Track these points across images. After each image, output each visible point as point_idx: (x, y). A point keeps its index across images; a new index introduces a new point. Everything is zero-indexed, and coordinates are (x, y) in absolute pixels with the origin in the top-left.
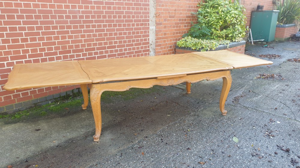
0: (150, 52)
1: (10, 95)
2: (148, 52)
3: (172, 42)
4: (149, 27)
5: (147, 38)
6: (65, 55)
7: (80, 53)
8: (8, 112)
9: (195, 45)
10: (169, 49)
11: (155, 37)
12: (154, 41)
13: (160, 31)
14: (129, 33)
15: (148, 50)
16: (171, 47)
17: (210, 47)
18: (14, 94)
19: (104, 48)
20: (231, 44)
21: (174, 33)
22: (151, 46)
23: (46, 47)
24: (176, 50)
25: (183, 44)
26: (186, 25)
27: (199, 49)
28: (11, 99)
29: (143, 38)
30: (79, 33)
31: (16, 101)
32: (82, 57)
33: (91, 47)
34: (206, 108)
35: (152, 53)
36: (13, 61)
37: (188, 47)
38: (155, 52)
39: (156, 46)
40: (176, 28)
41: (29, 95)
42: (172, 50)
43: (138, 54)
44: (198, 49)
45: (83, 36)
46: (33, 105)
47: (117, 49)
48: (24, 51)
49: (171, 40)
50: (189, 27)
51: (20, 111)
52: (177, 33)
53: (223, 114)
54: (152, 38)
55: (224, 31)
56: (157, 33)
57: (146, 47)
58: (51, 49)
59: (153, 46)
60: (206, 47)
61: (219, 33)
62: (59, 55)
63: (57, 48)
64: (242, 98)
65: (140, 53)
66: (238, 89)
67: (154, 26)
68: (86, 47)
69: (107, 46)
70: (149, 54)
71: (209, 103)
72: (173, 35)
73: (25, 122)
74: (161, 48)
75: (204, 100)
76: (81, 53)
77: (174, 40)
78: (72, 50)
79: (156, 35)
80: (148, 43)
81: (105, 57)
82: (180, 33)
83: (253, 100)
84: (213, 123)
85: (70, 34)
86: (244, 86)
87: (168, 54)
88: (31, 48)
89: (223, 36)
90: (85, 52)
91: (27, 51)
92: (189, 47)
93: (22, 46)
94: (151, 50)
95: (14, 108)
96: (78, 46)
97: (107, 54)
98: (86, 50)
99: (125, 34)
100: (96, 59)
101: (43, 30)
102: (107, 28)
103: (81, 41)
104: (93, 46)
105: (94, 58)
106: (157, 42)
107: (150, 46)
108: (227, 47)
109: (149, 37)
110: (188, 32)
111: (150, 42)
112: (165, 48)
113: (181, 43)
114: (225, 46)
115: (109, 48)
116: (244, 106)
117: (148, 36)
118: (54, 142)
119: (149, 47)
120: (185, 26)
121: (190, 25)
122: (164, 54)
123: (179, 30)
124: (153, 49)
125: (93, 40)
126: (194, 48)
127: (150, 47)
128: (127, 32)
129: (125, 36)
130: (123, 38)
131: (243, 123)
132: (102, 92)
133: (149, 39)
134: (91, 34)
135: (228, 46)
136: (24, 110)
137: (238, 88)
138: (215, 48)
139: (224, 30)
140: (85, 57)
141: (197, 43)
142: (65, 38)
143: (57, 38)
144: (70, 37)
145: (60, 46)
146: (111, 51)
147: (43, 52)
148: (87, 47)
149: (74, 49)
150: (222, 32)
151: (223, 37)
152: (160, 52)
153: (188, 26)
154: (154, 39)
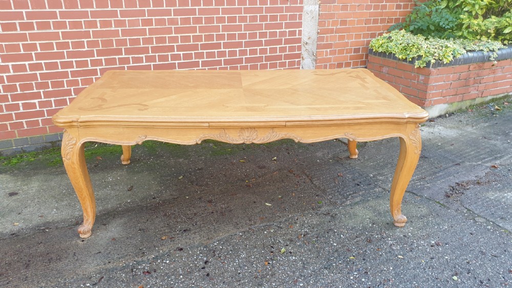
0: (303, 59)
1: (5, 123)
2: (297, 60)
3: (362, 40)
4: (302, 7)
5: (297, 30)
6: (109, 57)
7: (141, 56)
8: (2, 151)
9: (405, 49)
10: (353, 54)
11: (317, 27)
12: (314, 36)
13: (332, 16)
14: (253, 19)
15: (299, 56)
16: (357, 50)
17: (435, 56)
18: (13, 122)
19: (195, 47)
20: (504, 52)
21: (368, 21)
22: (307, 46)
23: (70, 41)
24: (369, 57)
25: (381, 46)
26: (402, 4)
27: (413, 58)
28: (8, 130)
29: (287, 30)
30: (139, 17)
31: (17, 134)
32: (144, 64)
33: (164, 45)
34: (368, 200)
35: (307, 61)
36: (7, 64)
37: (391, 53)
38: (316, 60)
39: (319, 47)
40: (372, 11)
41: (41, 126)
42: (361, 56)
43: (273, 62)
44: (410, 60)
45: (148, 22)
46: (50, 144)
47: (222, 50)
48: (27, 47)
49: (358, 36)
50: (409, 10)
51: (24, 152)
52: (375, 21)
53: (397, 224)
54: (309, 30)
55: (494, 19)
56: (322, 19)
57: (291, 49)
58: (81, 45)
59: (312, 47)
60: (428, 55)
61: (478, 25)
62: (96, 58)
63: (92, 44)
64: (477, 186)
65: (278, 62)
66: (480, 163)
67: (316, 5)
68: (155, 45)
69: (199, 43)
70: (299, 63)
71: (384, 189)
72: (364, 25)
73: (15, 175)
74: (332, 53)
75: (377, 180)
76: (143, 56)
77: (365, 36)
78: (123, 48)
79: (320, 24)
80: (299, 41)
81: (196, 64)
82: (383, 21)
83: (504, 197)
84: (357, 241)
85: (120, 18)
86: (501, 157)
87: (348, 65)
88: (40, 42)
89: (489, 31)
90: (152, 53)
91: (33, 47)
92: (393, 52)
93: (23, 37)
94: (304, 54)
95: (14, 145)
96: (137, 42)
97: (200, 61)
98: (155, 50)
99: (243, 19)
100: (176, 69)
101: (62, 8)
102: (202, 7)
103: (143, 32)
104: (169, 43)
105: (172, 66)
106: (320, 39)
107: (303, 47)
108: (490, 57)
109: (301, 27)
110: (404, 20)
111: (304, 38)
112: (341, 52)
113: (377, 43)
114: (484, 57)
115: (204, 47)
116: (469, 210)
117: (300, 25)
118: (16, 224)
119: (299, 48)
120: (398, 7)
121: (411, 4)
122: (340, 65)
123: (381, 14)
124: (311, 53)
125: (169, 31)
126: (400, 57)
127: (303, 49)
128: (248, 15)
129: (243, 24)
130: (239, 28)
131: (432, 258)
132: (82, 143)
133: (300, 32)
134: (166, 18)
135: (494, 56)
136: (32, 151)
137: (482, 159)
138: (451, 58)
139: (493, 17)
140: (152, 64)
141: (410, 45)
142: (108, 24)
143: (92, 24)
144: (120, 23)
145: (99, 39)
146: (210, 55)
147: (65, 51)
148: (156, 43)
149: (129, 46)
150: (487, 22)
151: (488, 35)
152: (329, 60)
153: (406, 7)
154: (315, 32)
